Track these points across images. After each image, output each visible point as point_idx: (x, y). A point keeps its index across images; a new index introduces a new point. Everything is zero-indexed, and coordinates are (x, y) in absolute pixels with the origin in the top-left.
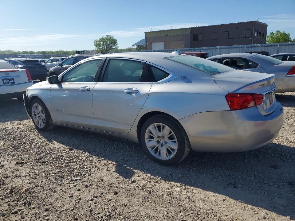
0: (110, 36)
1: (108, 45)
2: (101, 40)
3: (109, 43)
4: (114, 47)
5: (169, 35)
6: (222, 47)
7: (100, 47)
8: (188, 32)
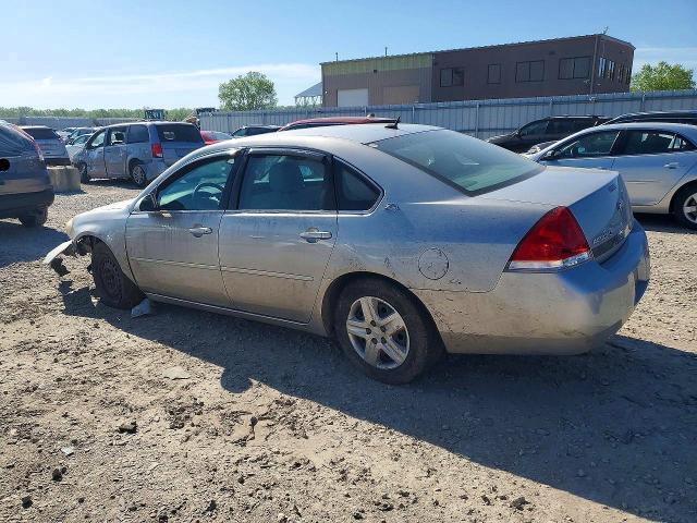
0: (256, 74)
1: (253, 97)
2: (235, 83)
3: (253, 90)
4: (268, 101)
5: (379, 70)
6: (486, 101)
7: (234, 102)
8: (429, 63)
